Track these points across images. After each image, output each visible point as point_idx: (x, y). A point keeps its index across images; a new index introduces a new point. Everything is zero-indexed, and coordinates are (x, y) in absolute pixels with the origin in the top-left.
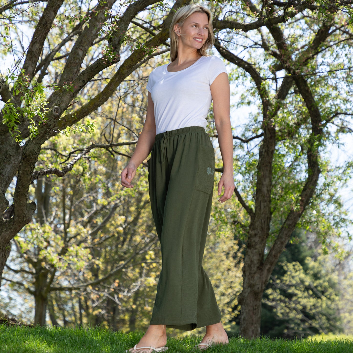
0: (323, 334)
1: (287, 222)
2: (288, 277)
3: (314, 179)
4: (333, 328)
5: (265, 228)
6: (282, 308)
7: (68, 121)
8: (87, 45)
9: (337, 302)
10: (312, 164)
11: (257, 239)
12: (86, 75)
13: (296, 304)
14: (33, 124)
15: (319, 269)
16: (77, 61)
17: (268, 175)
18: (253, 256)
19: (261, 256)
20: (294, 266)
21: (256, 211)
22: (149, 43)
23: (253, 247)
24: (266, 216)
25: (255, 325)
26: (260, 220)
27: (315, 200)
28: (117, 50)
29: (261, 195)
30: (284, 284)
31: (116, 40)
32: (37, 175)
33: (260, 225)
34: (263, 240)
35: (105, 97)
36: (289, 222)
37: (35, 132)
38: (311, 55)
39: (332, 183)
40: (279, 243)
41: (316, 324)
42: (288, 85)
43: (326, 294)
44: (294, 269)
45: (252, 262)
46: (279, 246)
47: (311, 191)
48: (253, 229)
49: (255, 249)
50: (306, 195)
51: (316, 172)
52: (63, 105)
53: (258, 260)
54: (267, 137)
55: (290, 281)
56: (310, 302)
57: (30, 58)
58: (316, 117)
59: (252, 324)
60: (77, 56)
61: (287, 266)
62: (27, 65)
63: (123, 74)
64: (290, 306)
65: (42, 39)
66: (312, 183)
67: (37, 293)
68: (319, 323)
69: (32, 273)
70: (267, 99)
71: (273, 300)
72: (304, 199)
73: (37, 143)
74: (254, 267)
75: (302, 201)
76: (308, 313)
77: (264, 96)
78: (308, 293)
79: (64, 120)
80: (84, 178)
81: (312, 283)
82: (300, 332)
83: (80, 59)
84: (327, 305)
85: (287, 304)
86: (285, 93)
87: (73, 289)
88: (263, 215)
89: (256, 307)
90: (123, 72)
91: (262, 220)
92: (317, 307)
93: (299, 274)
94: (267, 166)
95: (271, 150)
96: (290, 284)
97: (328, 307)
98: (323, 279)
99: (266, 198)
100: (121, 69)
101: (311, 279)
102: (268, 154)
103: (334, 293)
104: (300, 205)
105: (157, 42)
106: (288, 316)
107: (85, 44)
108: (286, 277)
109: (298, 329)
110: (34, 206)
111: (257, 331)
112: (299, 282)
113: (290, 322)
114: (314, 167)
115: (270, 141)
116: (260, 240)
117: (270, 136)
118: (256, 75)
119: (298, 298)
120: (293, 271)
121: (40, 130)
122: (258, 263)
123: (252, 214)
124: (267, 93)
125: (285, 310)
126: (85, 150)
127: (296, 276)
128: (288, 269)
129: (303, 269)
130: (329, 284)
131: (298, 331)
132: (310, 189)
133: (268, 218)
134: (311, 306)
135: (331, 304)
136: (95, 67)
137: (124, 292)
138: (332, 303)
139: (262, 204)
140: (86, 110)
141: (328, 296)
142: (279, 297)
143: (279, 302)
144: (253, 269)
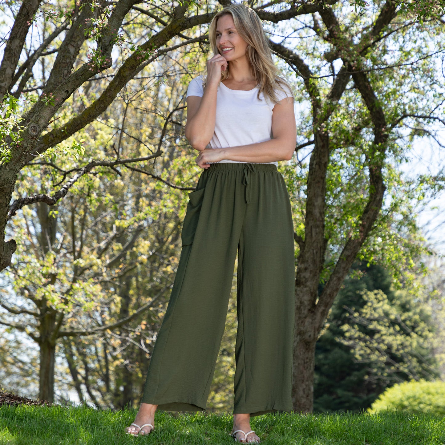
0: (413, 380)
1: (344, 253)
2: (369, 309)
3: (378, 198)
4: (427, 373)
5: (318, 260)
6: (361, 349)
7: (56, 137)
8: (80, 40)
9: (432, 340)
10: (375, 178)
11: (307, 275)
12: (70, 84)
13: (379, 343)
14: (6, 146)
15: (408, 298)
16: (68, 61)
17: (320, 193)
18: (303, 296)
19: (314, 295)
20: (376, 294)
21: (306, 239)
22: (156, 38)
23: (303, 284)
24: (319, 245)
25: (307, 383)
26: (311, 251)
27: (380, 224)
28: (108, 52)
29: (311, 218)
30: (363, 317)
31: (107, 39)
32: (20, 204)
33: (312, 256)
34: (315, 275)
35: (102, 106)
36: (347, 253)
37: (8, 156)
38: (372, 41)
39: (401, 203)
40: (335, 279)
41: (405, 368)
42: (344, 79)
43: (417, 329)
44: (376, 299)
45: (301, 303)
46: (335, 282)
47: (374, 213)
48: (303, 262)
49: (306, 287)
50: (368, 218)
51: (380, 189)
52: (42, 122)
53: (310, 300)
54: (319, 145)
55: (371, 314)
56: (396, 340)
57: (8, 57)
58: (380, 120)
59: (303, 382)
60: (68, 54)
61: (367, 296)
62: (5, 66)
63: (124, 77)
64: (371, 346)
65: (22, 34)
66: (375, 202)
67: (43, 340)
68: (408, 366)
69: (35, 315)
70: (318, 98)
71: (350, 338)
72: (365, 223)
73: (11, 169)
74: (304, 310)
75: (363, 226)
76: (394, 354)
77: (313, 94)
78: (394, 329)
79: (52, 136)
80: (89, 198)
81: (399, 316)
82: (385, 378)
83: (72, 57)
84: (418, 342)
85: (368, 343)
86: (340, 89)
87: (87, 333)
88: (315, 245)
89: (308, 360)
90: (125, 75)
91: (313, 250)
92: (406, 347)
93: (383, 305)
94: (319, 182)
95: (323, 162)
96: (372, 317)
97: (420, 346)
98: (413, 311)
99: (318, 223)
100: (122, 71)
101: (397, 311)
102: (320, 166)
103: (426, 329)
104: (360, 231)
105: (166, 36)
106: (369, 359)
107: (78, 38)
108: (366, 309)
109: (382, 374)
110: (13, 245)
111: (310, 390)
112: (382, 315)
113: (373, 365)
114: (377, 183)
115: (322, 150)
116: (311, 275)
117: (322, 144)
118: (303, 68)
119: (382, 335)
120: (375, 301)
121: (14, 153)
122: (309, 305)
123: (301, 243)
124: (318, 90)
125: (365, 351)
126: (83, 169)
127: (379, 308)
128: (369, 298)
129: (388, 298)
130: (420, 318)
131: (381, 377)
132: (373, 210)
133: (321, 247)
134: (398, 345)
135: (423, 343)
136: (81, 74)
137: (152, 337)
138: (424, 341)
139: (314, 230)
140: (79, 122)
141: (420, 333)
142: (356, 335)
143: (357, 341)
144: (303, 312)
